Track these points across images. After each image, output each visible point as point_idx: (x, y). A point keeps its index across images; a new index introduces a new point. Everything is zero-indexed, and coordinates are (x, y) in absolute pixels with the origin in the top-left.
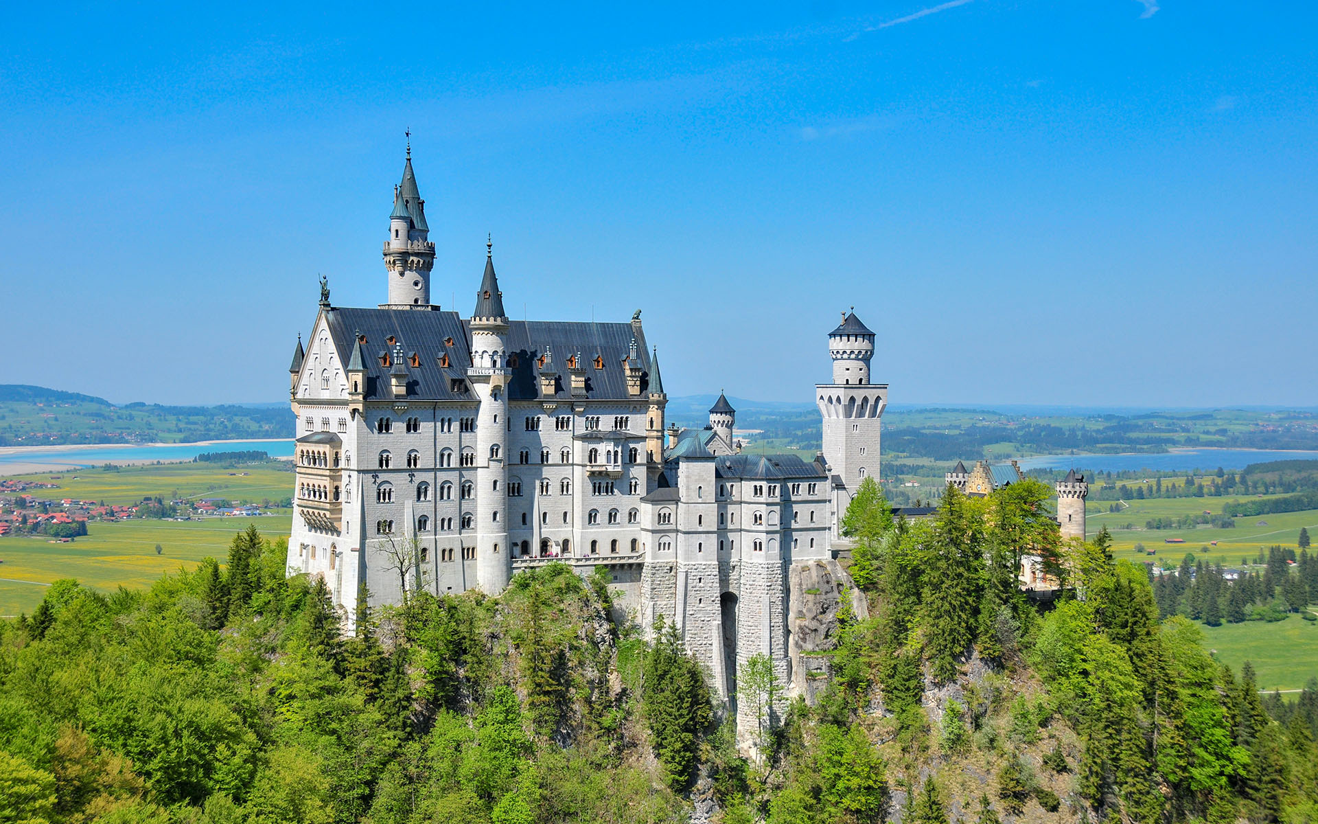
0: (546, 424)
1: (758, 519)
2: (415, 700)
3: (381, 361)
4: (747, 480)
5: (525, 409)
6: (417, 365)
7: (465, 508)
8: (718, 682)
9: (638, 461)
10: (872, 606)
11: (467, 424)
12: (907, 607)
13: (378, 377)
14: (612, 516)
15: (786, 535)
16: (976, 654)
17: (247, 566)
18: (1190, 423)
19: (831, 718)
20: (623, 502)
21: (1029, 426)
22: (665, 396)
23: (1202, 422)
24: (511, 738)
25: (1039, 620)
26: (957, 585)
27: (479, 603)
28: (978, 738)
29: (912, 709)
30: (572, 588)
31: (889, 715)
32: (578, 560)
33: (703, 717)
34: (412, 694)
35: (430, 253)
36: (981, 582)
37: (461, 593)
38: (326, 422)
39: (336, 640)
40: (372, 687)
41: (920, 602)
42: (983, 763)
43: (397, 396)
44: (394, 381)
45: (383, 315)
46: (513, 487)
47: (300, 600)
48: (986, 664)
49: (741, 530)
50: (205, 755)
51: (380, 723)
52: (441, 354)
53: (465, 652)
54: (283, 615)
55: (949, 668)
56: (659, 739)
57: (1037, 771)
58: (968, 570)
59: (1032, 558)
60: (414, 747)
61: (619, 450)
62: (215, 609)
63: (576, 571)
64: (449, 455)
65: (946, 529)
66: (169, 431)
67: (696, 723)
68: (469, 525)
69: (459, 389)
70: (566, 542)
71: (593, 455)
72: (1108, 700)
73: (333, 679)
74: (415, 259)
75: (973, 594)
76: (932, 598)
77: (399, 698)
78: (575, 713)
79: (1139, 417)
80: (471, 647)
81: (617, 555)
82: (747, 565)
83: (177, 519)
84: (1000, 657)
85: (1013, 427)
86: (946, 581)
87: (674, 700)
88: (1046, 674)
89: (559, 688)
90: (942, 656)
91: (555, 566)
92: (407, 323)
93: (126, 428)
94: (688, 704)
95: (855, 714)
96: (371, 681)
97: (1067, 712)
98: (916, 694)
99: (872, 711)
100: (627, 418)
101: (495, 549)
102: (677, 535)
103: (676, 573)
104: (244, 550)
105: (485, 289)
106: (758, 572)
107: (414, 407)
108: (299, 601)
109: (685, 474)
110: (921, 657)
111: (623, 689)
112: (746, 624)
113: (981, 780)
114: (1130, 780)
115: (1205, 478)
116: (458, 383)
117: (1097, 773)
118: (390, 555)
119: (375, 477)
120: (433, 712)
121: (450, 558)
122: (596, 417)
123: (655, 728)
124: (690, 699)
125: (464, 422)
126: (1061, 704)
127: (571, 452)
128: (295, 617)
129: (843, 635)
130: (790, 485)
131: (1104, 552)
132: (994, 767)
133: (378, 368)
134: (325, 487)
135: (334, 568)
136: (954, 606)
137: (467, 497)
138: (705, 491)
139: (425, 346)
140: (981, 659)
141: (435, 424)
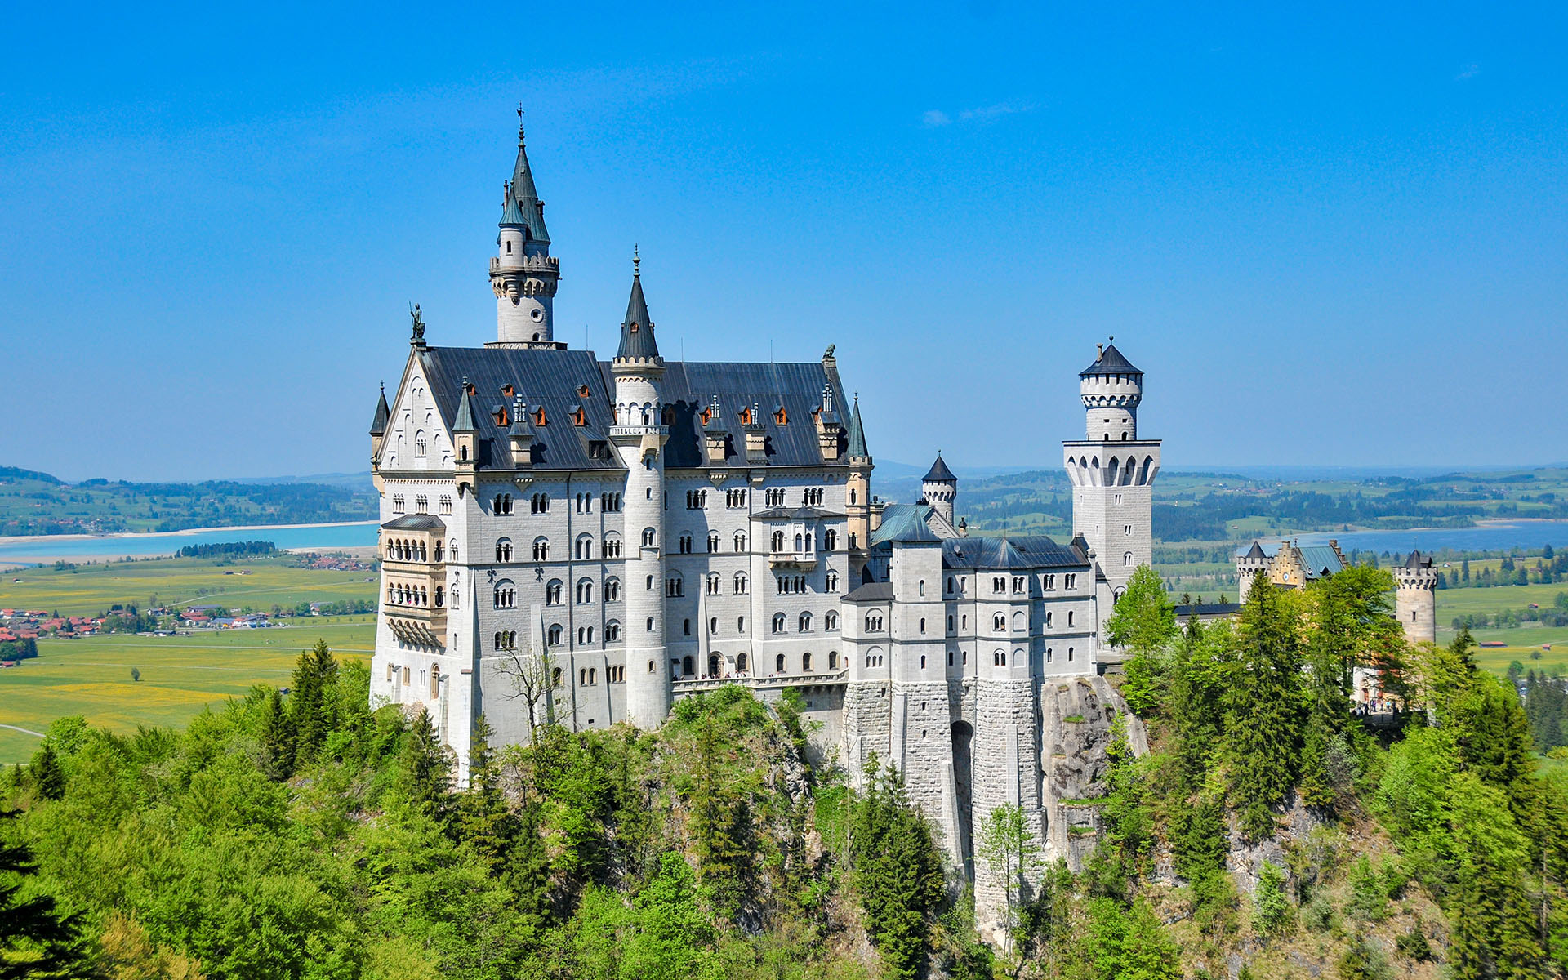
0: (714, 499)
1: (999, 623)
2: (553, 872)
3: (496, 419)
4: (983, 570)
5: (687, 479)
6: (543, 422)
7: (609, 615)
8: (950, 843)
9: (837, 547)
10: (1153, 738)
11: (610, 502)
12: (1203, 738)
13: (492, 440)
14: (804, 621)
15: (1037, 643)
16: (1299, 801)
17: (320, 695)
18: (1503, 487)
19: (1102, 889)
20: (816, 602)
21: (1286, 494)
22: (870, 460)
23: (1520, 485)
24: (685, 922)
25: (1381, 755)
26: (1272, 708)
27: (631, 741)
28: (1305, 914)
29: (1215, 876)
30: (754, 719)
31: (1181, 885)
32: (760, 681)
33: (934, 890)
34: (549, 864)
35: (552, 274)
36: (1304, 704)
37: (607, 727)
38: (422, 501)
39: (446, 793)
40: (496, 856)
41: (1221, 732)
42: (1315, 948)
43: (519, 465)
44: (514, 445)
45: (494, 356)
46: (672, 585)
47: (393, 741)
48: (1314, 814)
49: (976, 638)
50: (290, 951)
51: (508, 904)
52: (574, 409)
53: (616, 806)
54: (370, 761)
55: (1264, 820)
56: (877, 921)
57: (1390, 959)
58: (1287, 688)
59: (1367, 670)
60: (555, 935)
61: (813, 532)
62: (276, 753)
63: (758, 697)
64: (588, 543)
65: (1256, 632)
66: (141, 516)
67: (925, 898)
68: (614, 637)
69: (599, 454)
70: (742, 657)
71: (777, 540)
72: (1482, 862)
73: (445, 847)
74: (534, 281)
75: (1294, 720)
76: (1239, 726)
77: (533, 870)
78: (763, 886)
79: (1434, 480)
80: (626, 801)
81: (811, 674)
82: (987, 685)
83: (157, 633)
84: (1331, 805)
85: (1265, 496)
86: (1258, 703)
87: (895, 868)
88: (1395, 827)
89: (743, 853)
90: (1254, 804)
91: (730, 689)
92: (528, 367)
93: (82, 514)
94: (915, 873)
95: (1135, 883)
96: (495, 848)
97: (1427, 878)
98: (1219, 855)
99: (1157, 879)
100: (820, 490)
101: (651, 669)
102: (891, 645)
103: (891, 697)
104: (312, 675)
105: (632, 320)
106: (1001, 694)
107: (541, 479)
108: (391, 742)
109: (901, 564)
110: (1224, 806)
111: (823, 853)
112: (985, 763)
113: (1313, 971)
114: (1517, 971)
115: (1528, 560)
116: (598, 446)
117: (1473, 961)
118: (515, 678)
119: (492, 574)
120: (575, 888)
121: (592, 681)
122: (779, 489)
123: (871, 905)
124: (917, 866)
125: (607, 498)
126: (1418, 867)
127: (747, 536)
128: (386, 762)
129: (1116, 778)
130: (1041, 577)
131: (1465, 660)
132: (1330, 953)
133: (491, 427)
134: (424, 588)
135: (436, 696)
136: (1269, 736)
137: (612, 599)
138: (930, 587)
139: (552, 397)
140: (1307, 808)
141: (569, 502)
